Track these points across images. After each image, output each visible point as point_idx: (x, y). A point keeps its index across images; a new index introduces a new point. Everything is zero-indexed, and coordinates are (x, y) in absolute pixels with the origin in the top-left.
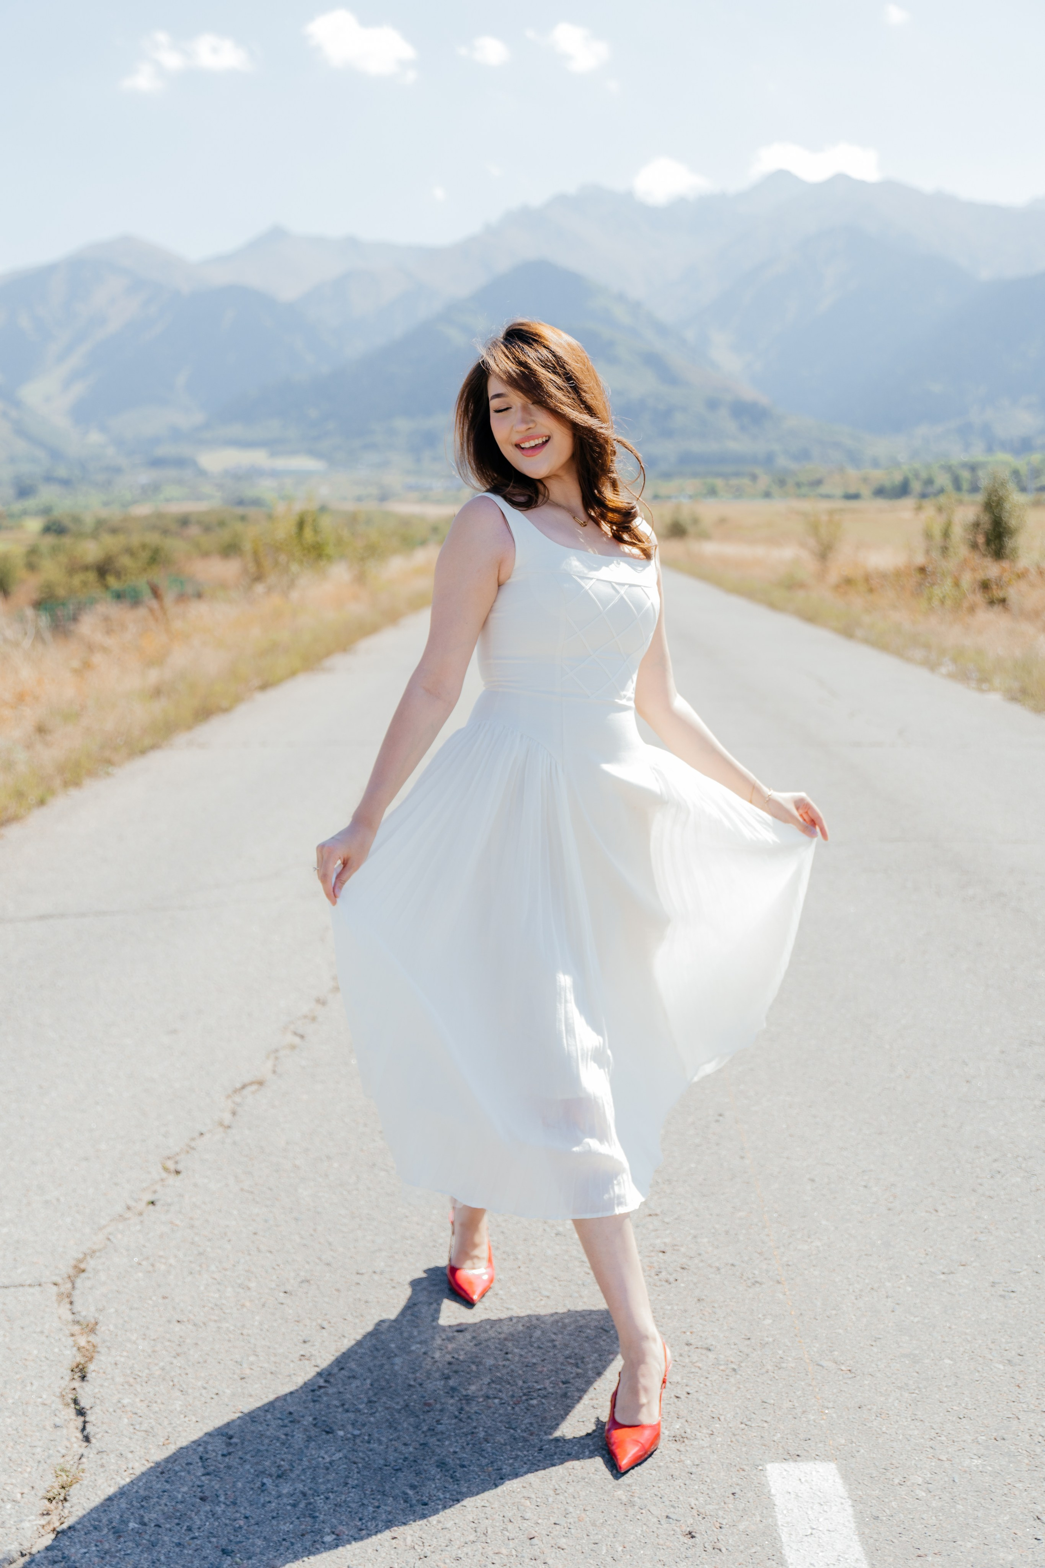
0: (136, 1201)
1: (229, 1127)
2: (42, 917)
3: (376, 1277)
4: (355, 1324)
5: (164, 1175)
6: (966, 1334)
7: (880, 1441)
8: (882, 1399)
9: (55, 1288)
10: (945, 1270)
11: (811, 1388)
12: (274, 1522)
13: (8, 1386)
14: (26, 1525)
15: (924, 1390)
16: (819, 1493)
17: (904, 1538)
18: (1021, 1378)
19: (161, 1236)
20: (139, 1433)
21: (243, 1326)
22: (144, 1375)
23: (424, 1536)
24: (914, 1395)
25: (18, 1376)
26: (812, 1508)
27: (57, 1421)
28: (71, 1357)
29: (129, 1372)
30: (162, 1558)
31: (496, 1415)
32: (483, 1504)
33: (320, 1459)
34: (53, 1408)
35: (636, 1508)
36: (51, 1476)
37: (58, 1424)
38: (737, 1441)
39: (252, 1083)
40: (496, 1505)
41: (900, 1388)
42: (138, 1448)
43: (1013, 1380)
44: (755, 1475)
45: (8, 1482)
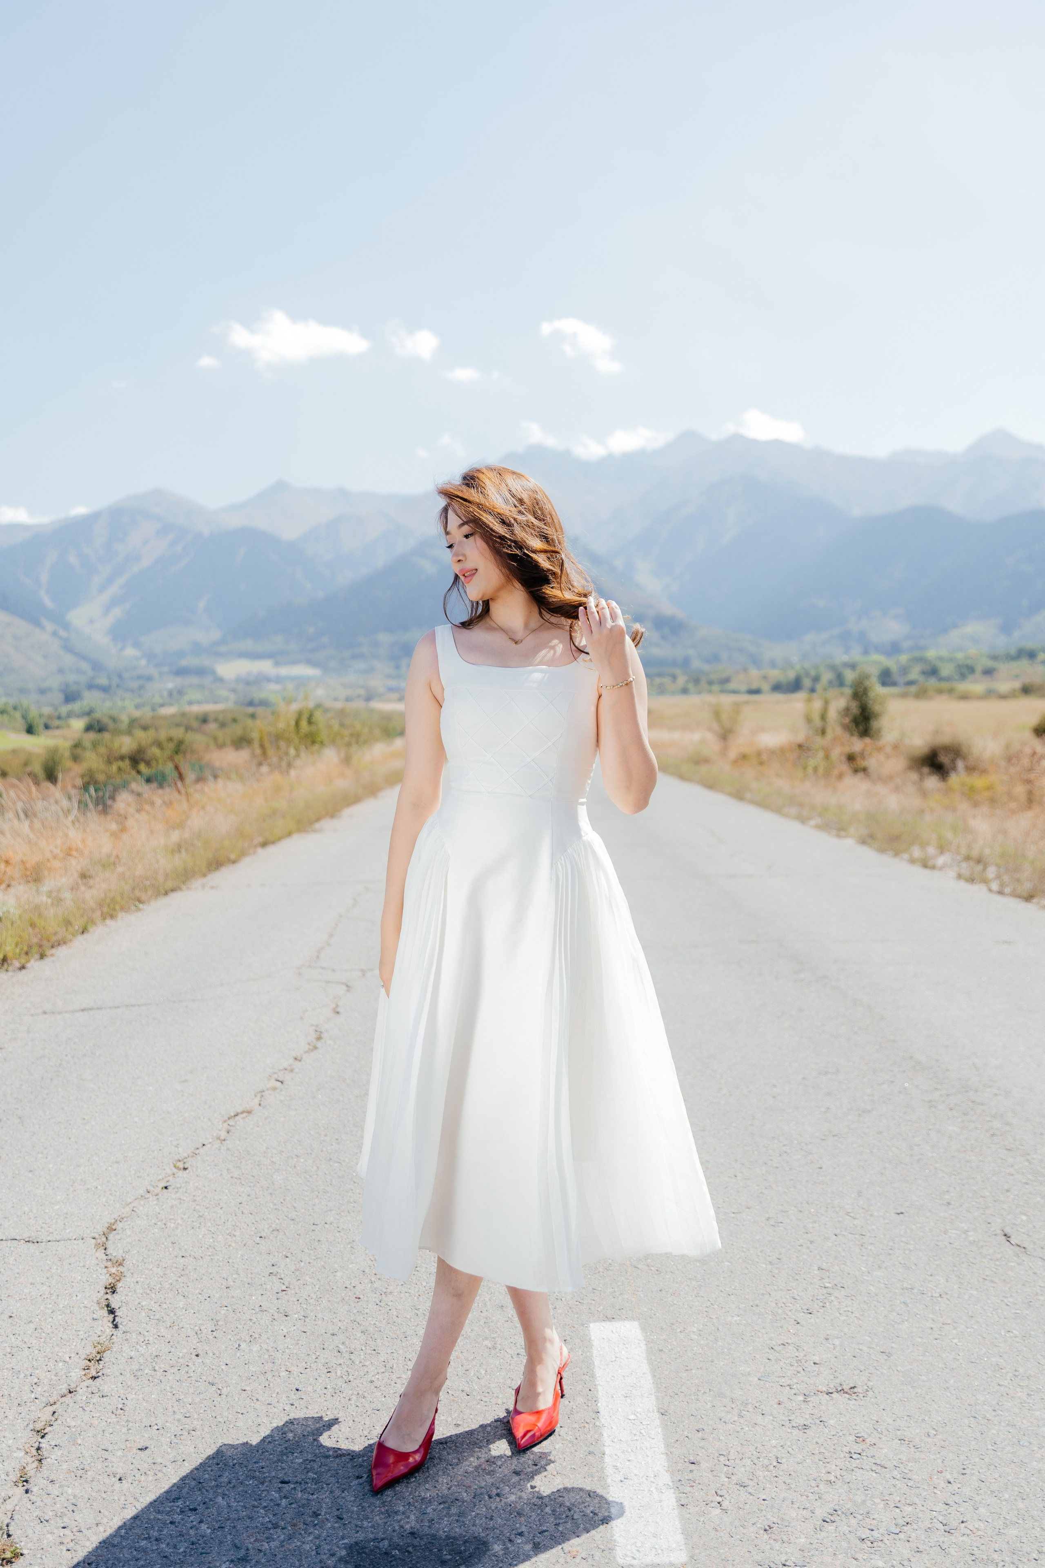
0: (154, 1187)
1: (224, 1140)
2: (83, 1010)
3: (327, 1226)
4: (310, 1254)
5: (175, 1170)
6: (743, 1247)
7: (671, 1309)
8: (677, 1285)
9: (94, 1241)
10: (735, 1211)
11: (628, 1281)
12: (247, 1366)
13: (60, 1297)
14: (73, 1374)
15: (707, 1280)
16: (624, 1338)
17: (678, 1361)
18: (777, 1272)
19: (172, 1207)
20: (153, 1321)
21: (229, 1258)
22: (157, 1288)
23: (349, 1370)
24: (699, 1283)
25: (67, 1292)
26: (618, 1346)
27: (95, 1316)
28: (106, 1280)
29: (147, 1287)
30: (168, 1388)
31: (406, 1302)
32: (392, 1351)
33: (281, 1331)
34: (92, 1309)
35: (497, 1350)
36: (90, 1347)
37: (95, 1318)
38: (572, 1311)
39: (242, 1112)
40: (401, 1352)
41: (690, 1279)
42: (152, 1329)
43: (770, 1273)
44: (582, 1330)
45: (60, 1350)
